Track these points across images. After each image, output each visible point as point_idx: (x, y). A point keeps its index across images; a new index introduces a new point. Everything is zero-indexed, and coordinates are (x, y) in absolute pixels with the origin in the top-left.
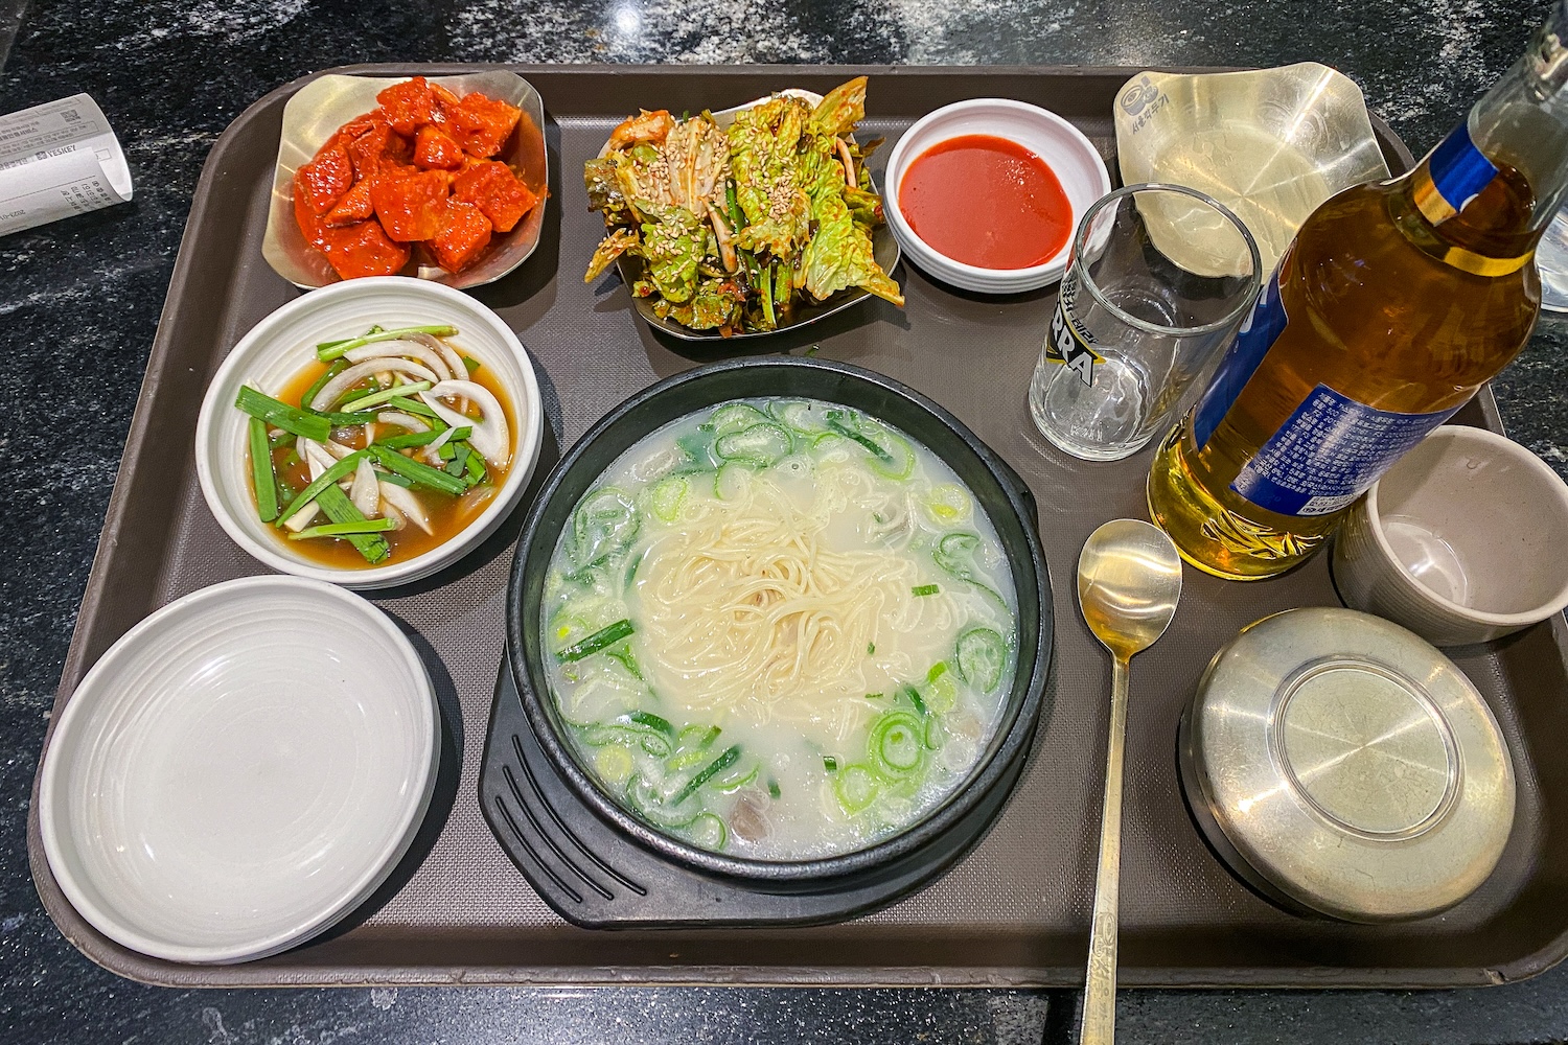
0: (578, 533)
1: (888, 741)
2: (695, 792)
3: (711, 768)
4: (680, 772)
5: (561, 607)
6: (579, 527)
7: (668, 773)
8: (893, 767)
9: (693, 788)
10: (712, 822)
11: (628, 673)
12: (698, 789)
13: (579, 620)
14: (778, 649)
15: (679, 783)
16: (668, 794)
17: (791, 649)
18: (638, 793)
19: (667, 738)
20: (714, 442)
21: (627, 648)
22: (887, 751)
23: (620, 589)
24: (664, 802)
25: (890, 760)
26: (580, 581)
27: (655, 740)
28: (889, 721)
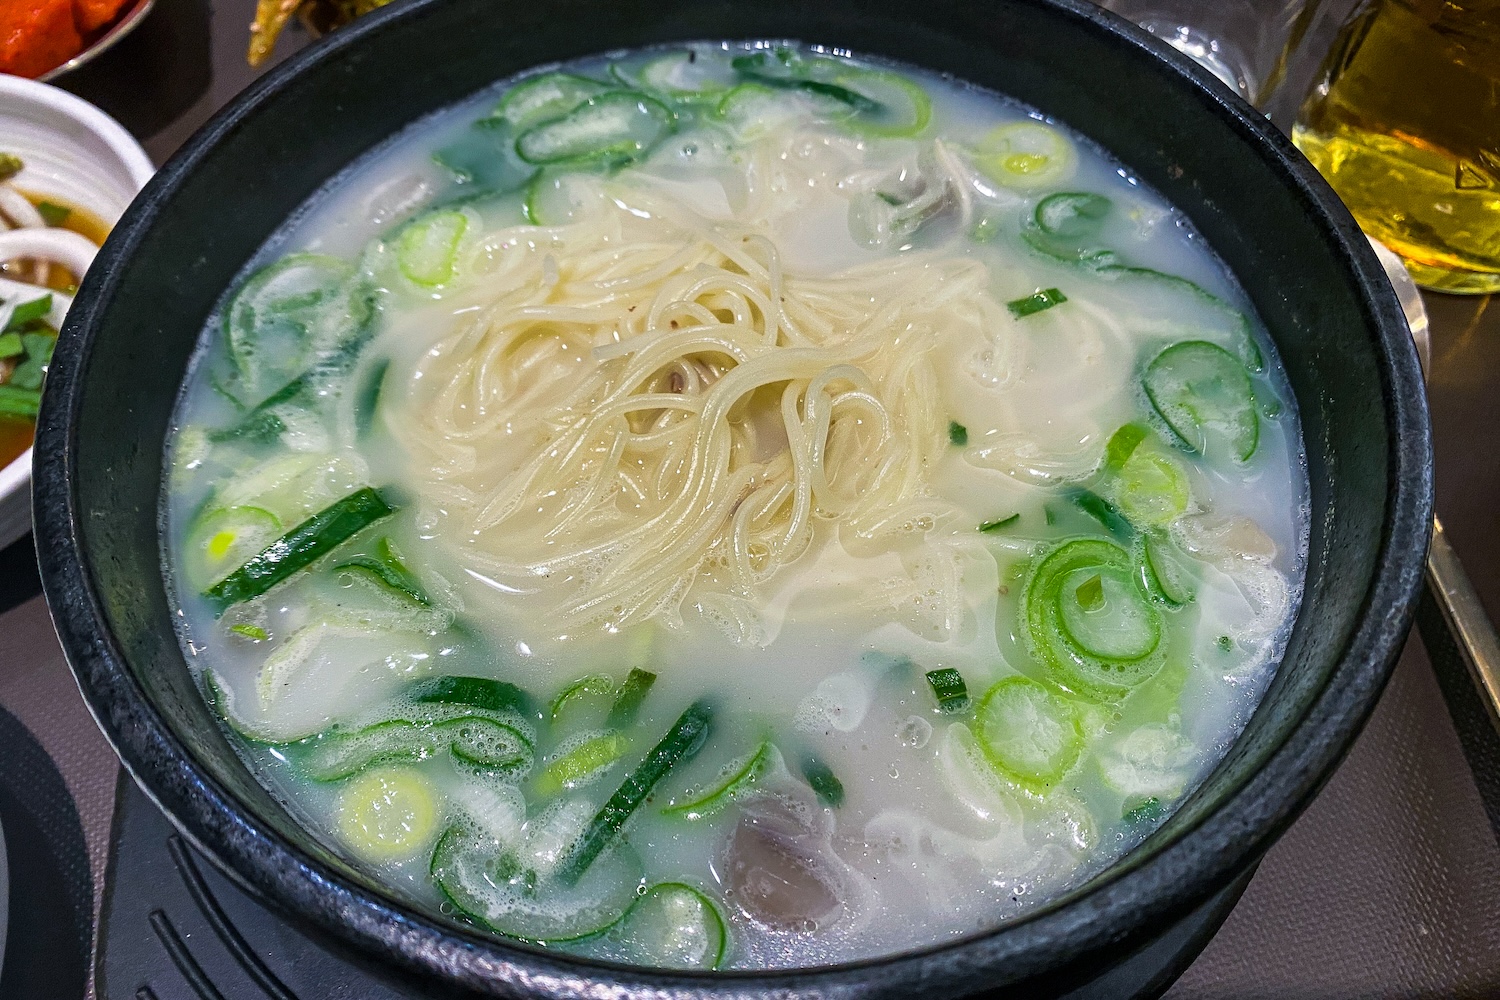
0: (235, 344)
1: (1071, 608)
2: (617, 838)
3: (648, 767)
4: (567, 796)
5: (210, 496)
6: (236, 334)
7: (536, 808)
8: (1106, 661)
9: (611, 826)
10: (680, 902)
11: (392, 600)
12: (626, 828)
13: (257, 512)
14: (747, 472)
15: (569, 825)
16: (547, 856)
17: (777, 465)
18: (463, 872)
19: (517, 721)
20: (510, 143)
21: (383, 546)
22: (1079, 629)
23: (348, 431)
24: (541, 879)
25: (1096, 647)
26: (250, 435)
27: (485, 736)
28: (1054, 564)
